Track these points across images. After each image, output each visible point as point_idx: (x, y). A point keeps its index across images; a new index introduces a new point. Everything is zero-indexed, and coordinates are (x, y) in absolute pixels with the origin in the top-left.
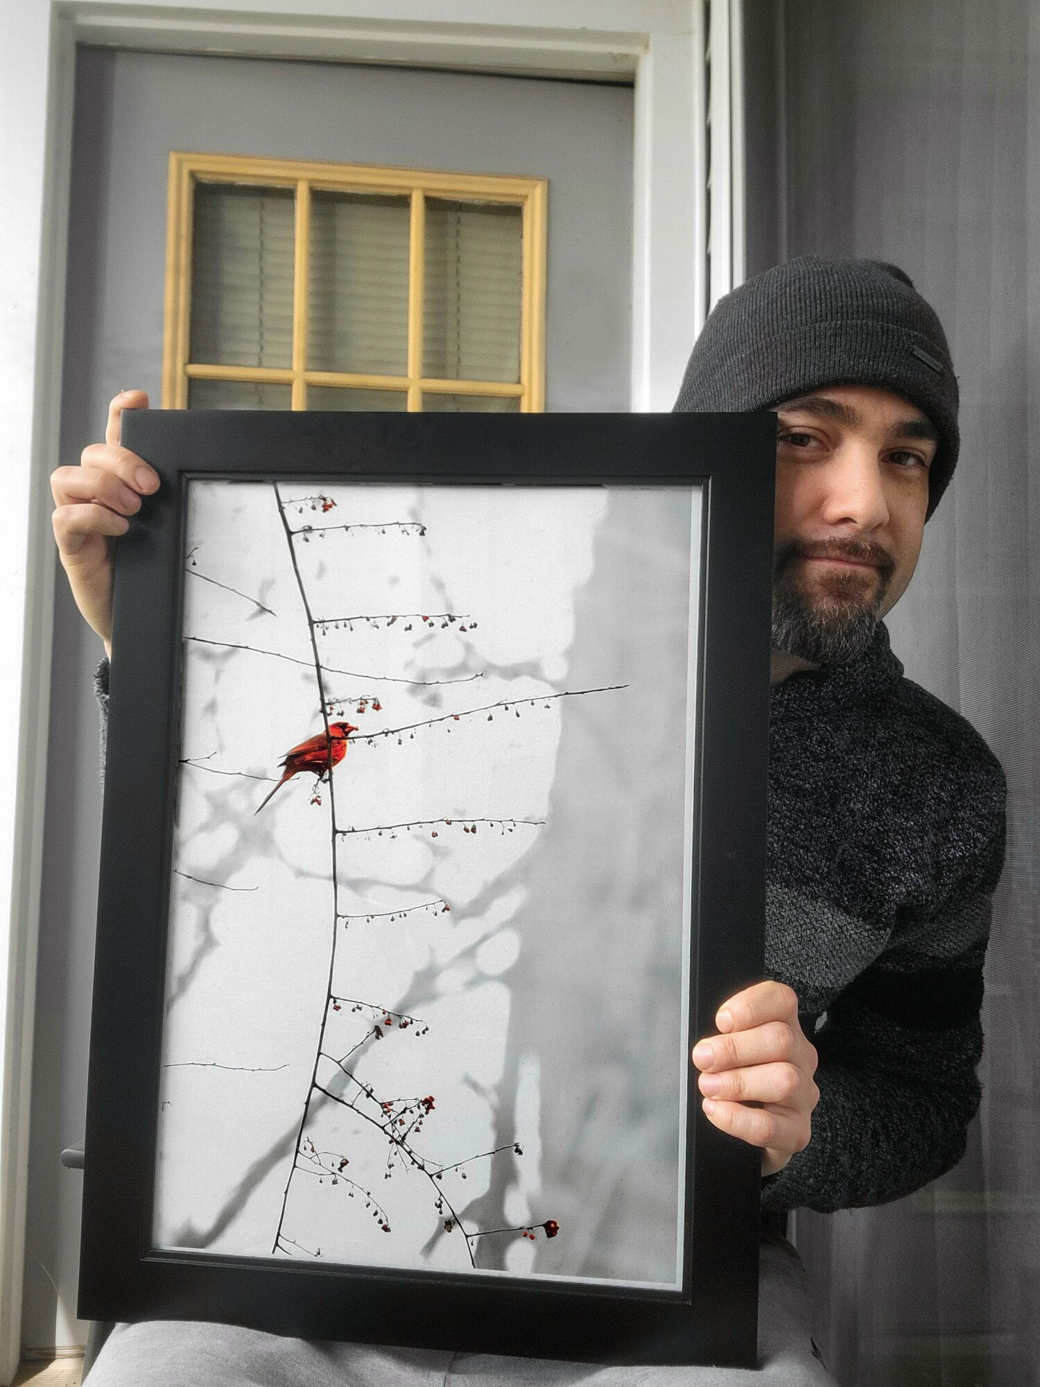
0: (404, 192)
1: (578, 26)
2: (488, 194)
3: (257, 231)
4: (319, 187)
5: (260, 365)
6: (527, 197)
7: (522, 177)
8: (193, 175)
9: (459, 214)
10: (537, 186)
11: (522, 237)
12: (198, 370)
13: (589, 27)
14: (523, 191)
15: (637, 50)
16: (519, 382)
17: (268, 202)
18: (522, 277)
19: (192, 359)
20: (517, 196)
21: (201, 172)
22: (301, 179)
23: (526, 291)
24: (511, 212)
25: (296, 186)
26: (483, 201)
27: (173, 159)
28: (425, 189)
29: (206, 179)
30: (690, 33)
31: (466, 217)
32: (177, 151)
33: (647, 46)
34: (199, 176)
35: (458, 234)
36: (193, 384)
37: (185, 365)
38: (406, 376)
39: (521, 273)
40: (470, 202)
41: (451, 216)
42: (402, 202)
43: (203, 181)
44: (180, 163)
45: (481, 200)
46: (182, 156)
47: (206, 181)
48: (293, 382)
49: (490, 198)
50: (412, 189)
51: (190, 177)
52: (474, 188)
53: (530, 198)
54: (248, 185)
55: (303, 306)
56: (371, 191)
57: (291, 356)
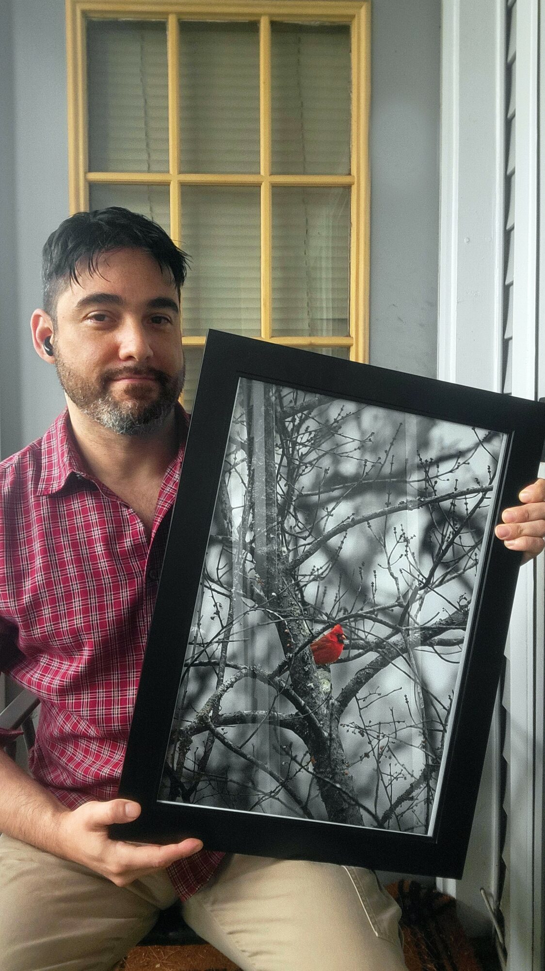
0: (255, 18)
2: (322, 16)
3: (138, 60)
4: (187, 18)
6: (355, 16)
8: (84, 13)
9: (299, 34)
11: (350, 51)
12: (95, 176)
14: (350, 12)
16: (350, 174)
17: (145, 34)
18: (350, 85)
19: (91, 167)
20: (345, 16)
21: (91, 11)
22: (171, 13)
24: (342, 30)
25: (167, 19)
26: (318, 23)
27: (68, 2)
28: (270, 15)
29: (96, 17)
31: (303, 37)
34: (89, 15)
36: (92, 187)
37: (85, 173)
38: (260, 173)
39: (350, 82)
40: (308, 24)
42: (252, 27)
43: (94, 19)
44: (74, 5)
45: (316, 21)
47: (96, 20)
48: (170, 183)
49: (325, 19)
50: (260, 15)
51: (83, 17)
52: (311, 11)
53: (356, 16)
54: (130, 21)
55: (175, 119)
56: (227, 19)
57: (168, 161)
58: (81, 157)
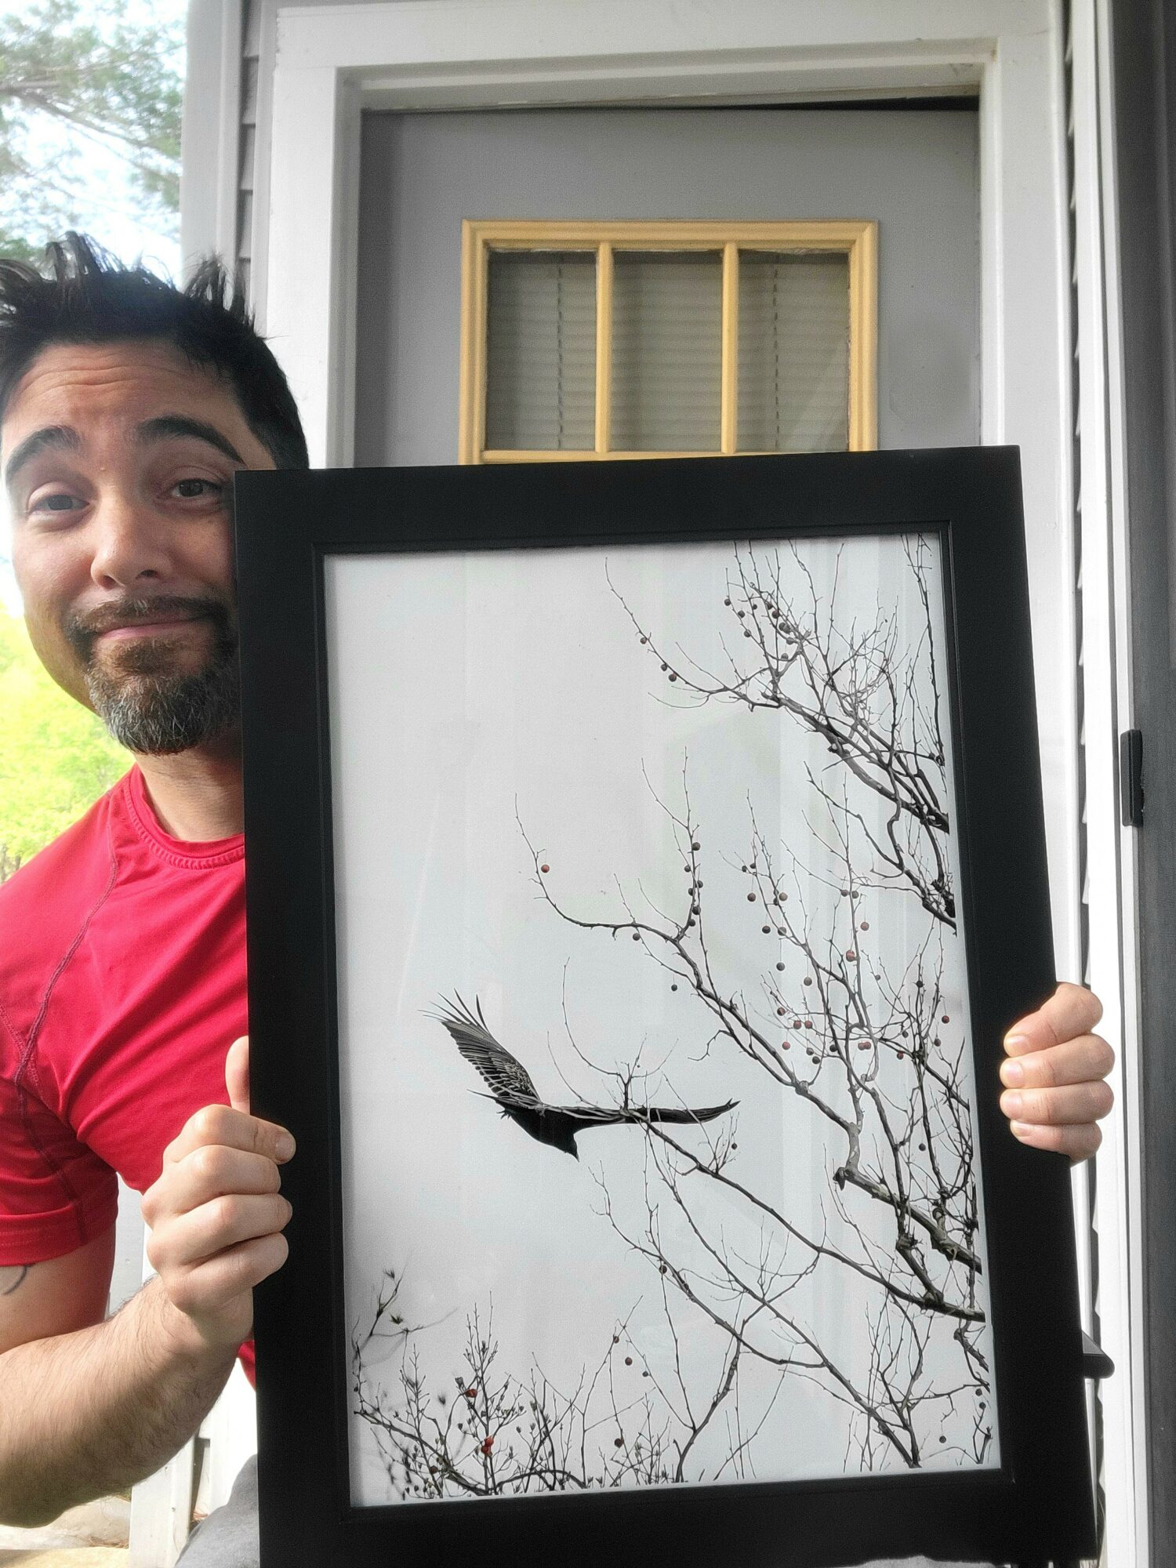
0: (715, 247)
1: (913, 38)
2: (811, 242)
3: (555, 302)
4: (623, 248)
5: (560, 448)
6: (855, 241)
7: (848, 220)
8: (486, 244)
9: (776, 266)
10: (866, 228)
11: (849, 287)
12: (495, 455)
13: (924, 38)
14: (849, 236)
15: (982, 58)
17: (567, 268)
18: (850, 331)
19: (489, 445)
20: (841, 241)
21: (492, 240)
22: (603, 241)
23: (854, 347)
24: (838, 259)
25: (597, 249)
26: (804, 250)
27: (466, 226)
28: (738, 242)
29: (501, 247)
30: (1046, 31)
31: (782, 269)
32: (470, 219)
33: (994, 53)
34: (493, 245)
35: (775, 289)
37: (481, 451)
39: (848, 328)
40: (789, 252)
41: (768, 269)
42: (714, 257)
43: (498, 250)
44: (473, 233)
45: (801, 249)
46: (476, 224)
47: (501, 251)
49: (812, 246)
50: (724, 242)
51: (484, 247)
52: (794, 236)
53: (857, 243)
54: (546, 252)
55: (606, 380)
56: (679, 248)
57: (593, 437)
58: (476, 429)
